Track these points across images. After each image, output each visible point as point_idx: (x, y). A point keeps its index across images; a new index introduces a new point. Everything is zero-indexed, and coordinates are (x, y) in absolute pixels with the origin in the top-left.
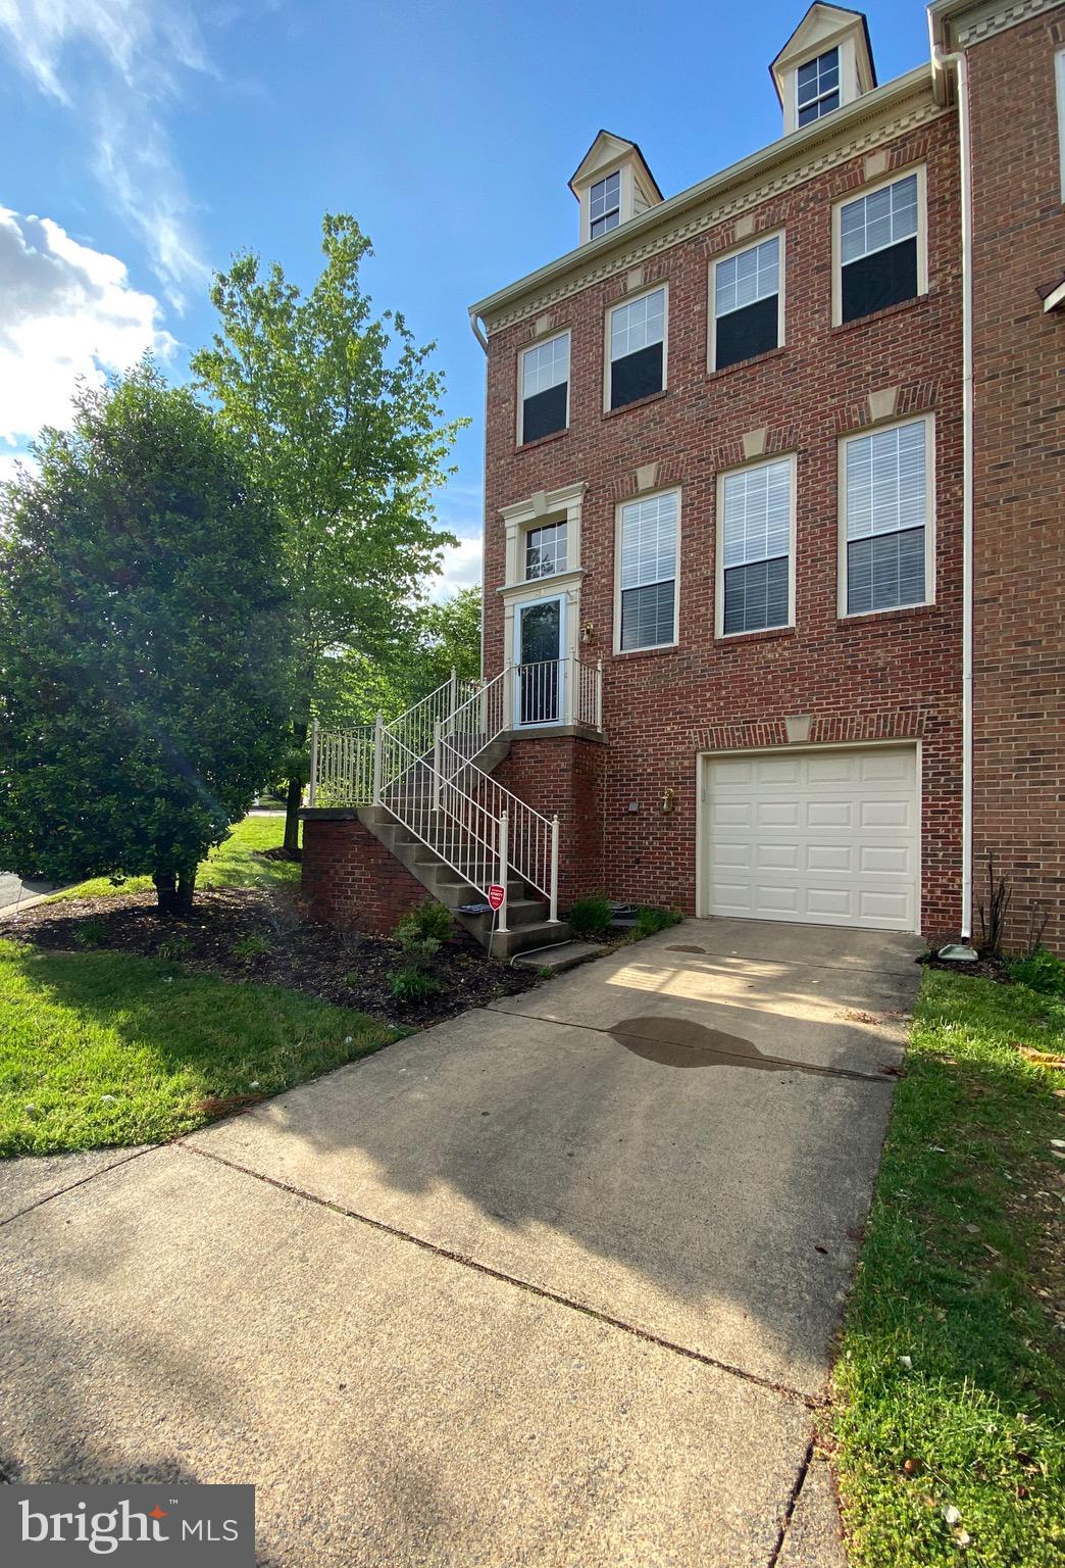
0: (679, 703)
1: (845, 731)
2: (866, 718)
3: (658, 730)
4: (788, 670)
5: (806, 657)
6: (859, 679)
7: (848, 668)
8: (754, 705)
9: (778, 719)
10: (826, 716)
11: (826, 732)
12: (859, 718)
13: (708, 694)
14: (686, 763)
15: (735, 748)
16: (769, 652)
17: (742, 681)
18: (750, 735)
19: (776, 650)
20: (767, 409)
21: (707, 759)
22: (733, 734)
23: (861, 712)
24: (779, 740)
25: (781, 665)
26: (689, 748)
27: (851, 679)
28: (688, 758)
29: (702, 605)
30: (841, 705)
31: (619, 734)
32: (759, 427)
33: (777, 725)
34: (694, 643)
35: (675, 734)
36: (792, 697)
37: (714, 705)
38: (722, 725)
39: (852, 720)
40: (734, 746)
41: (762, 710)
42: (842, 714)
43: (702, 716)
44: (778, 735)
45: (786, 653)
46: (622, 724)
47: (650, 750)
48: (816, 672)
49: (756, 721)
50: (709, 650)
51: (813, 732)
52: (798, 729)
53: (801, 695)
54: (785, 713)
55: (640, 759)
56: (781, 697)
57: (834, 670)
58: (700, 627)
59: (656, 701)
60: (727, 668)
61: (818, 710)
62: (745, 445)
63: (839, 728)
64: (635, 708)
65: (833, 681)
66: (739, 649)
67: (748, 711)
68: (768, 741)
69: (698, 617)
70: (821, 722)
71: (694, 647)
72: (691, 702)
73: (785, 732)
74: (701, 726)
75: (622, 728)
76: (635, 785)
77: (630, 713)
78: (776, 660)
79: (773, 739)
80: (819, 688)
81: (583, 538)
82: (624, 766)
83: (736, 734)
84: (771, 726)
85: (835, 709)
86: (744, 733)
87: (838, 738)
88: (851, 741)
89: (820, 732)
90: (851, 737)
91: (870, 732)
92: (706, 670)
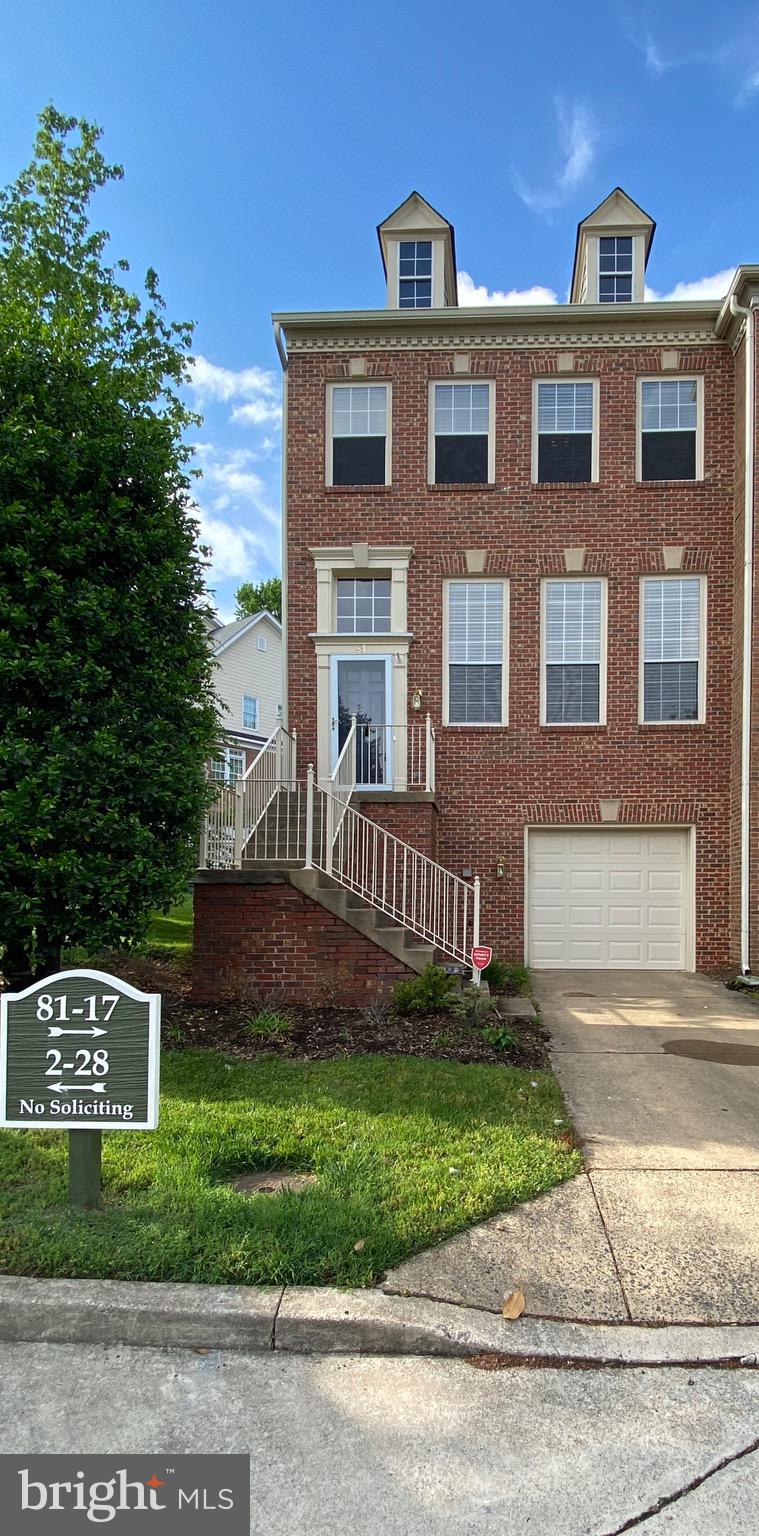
0: (509, 779)
1: (643, 815)
2: (658, 806)
3: (490, 802)
4: (602, 761)
5: (616, 752)
6: (654, 775)
7: (647, 764)
9: (594, 801)
10: (630, 801)
11: (630, 815)
12: (654, 805)
13: (536, 774)
14: (516, 834)
16: (586, 744)
17: (564, 766)
18: (571, 812)
19: (592, 743)
20: (585, 534)
21: (531, 830)
22: (557, 811)
23: (655, 801)
24: (595, 818)
25: (596, 756)
26: (517, 820)
27: (649, 773)
28: (519, 830)
29: (529, 693)
30: (641, 794)
31: (451, 802)
32: (577, 546)
33: (592, 806)
34: (522, 726)
35: (506, 807)
36: (605, 783)
37: (540, 784)
38: (547, 802)
39: (649, 807)
40: (558, 821)
41: (581, 792)
42: (642, 801)
43: (530, 793)
45: (600, 746)
46: (455, 793)
47: (483, 820)
48: (623, 765)
49: (576, 801)
50: (535, 735)
51: (620, 813)
52: (609, 811)
53: (612, 783)
54: (600, 797)
55: (473, 828)
56: (596, 783)
57: (636, 765)
58: (527, 712)
59: (488, 775)
60: (552, 753)
61: (625, 797)
63: (639, 812)
64: (467, 780)
65: (635, 774)
66: (562, 738)
67: (569, 792)
68: (585, 819)
69: (525, 704)
70: (626, 806)
71: (523, 730)
72: (520, 779)
73: (599, 812)
74: (530, 802)
75: (454, 797)
76: (467, 852)
77: (462, 784)
78: (592, 752)
79: (590, 818)
80: (624, 778)
81: (411, 605)
82: (457, 834)
83: (560, 811)
84: (588, 806)
85: (637, 797)
86: (566, 811)
87: (639, 820)
88: (648, 823)
89: (626, 814)
90: (648, 820)
91: (662, 817)
92: (534, 752)
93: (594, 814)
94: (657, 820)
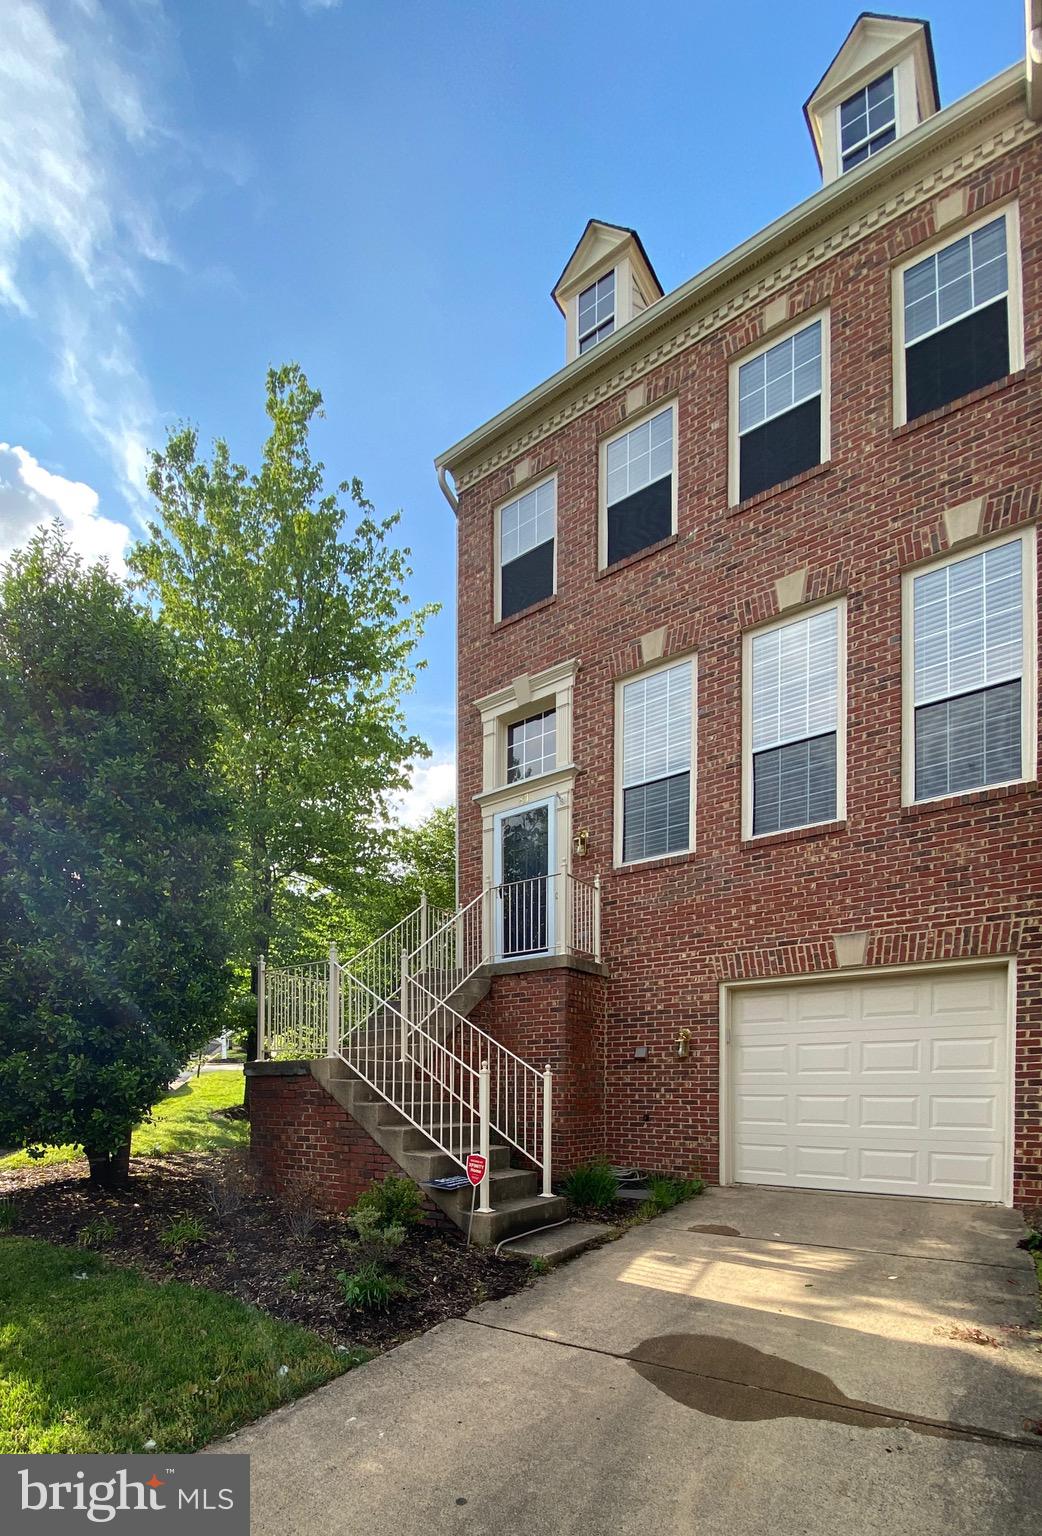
0: (697, 924)
1: (912, 950)
2: (940, 932)
3: (671, 958)
4: (837, 876)
5: (861, 858)
6: (931, 882)
7: (917, 869)
8: (793, 922)
9: (825, 939)
10: (887, 932)
11: (887, 952)
12: (932, 933)
13: (734, 911)
14: (706, 997)
15: (768, 976)
16: (811, 854)
17: (776, 893)
18: (787, 959)
19: (821, 852)
20: (808, 544)
21: (732, 991)
22: (766, 959)
23: (934, 926)
24: (826, 965)
25: (827, 870)
26: (710, 978)
27: (921, 883)
28: (709, 991)
29: (725, 800)
30: (908, 917)
31: (621, 964)
32: (796, 569)
33: (822, 946)
34: (716, 847)
35: (692, 961)
36: (844, 909)
37: (741, 924)
38: (752, 948)
39: (922, 936)
40: (768, 974)
41: (803, 928)
42: (908, 929)
43: (727, 938)
44: (824, 958)
45: (834, 855)
46: (626, 951)
47: (661, 982)
48: (875, 876)
49: (795, 942)
50: (734, 856)
51: (870, 952)
52: (850, 950)
53: (854, 907)
54: (834, 931)
55: (648, 994)
56: (827, 911)
57: (899, 872)
58: (722, 827)
59: (669, 922)
60: (758, 877)
61: (877, 925)
62: (779, 594)
63: (904, 947)
64: (641, 932)
65: (896, 886)
66: (774, 853)
67: (785, 930)
68: (812, 966)
69: (720, 816)
70: (880, 940)
71: (715, 853)
72: (711, 922)
73: (833, 955)
74: (725, 951)
75: (626, 957)
76: (642, 1025)
77: (636, 939)
78: (822, 864)
79: (818, 963)
80: (877, 897)
81: (576, 728)
82: (629, 1003)
83: (771, 959)
84: (815, 947)
85: (898, 923)
86: (780, 959)
87: (902, 959)
88: (920, 961)
89: (879, 953)
90: (919, 958)
91: (947, 951)
92: (731, 881)
93: (825, 957)
94: (937, 956)
